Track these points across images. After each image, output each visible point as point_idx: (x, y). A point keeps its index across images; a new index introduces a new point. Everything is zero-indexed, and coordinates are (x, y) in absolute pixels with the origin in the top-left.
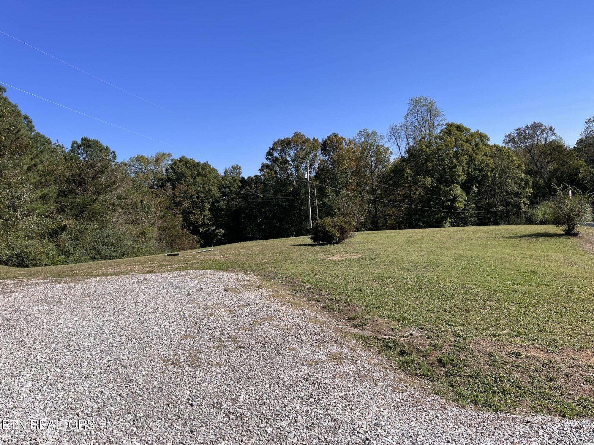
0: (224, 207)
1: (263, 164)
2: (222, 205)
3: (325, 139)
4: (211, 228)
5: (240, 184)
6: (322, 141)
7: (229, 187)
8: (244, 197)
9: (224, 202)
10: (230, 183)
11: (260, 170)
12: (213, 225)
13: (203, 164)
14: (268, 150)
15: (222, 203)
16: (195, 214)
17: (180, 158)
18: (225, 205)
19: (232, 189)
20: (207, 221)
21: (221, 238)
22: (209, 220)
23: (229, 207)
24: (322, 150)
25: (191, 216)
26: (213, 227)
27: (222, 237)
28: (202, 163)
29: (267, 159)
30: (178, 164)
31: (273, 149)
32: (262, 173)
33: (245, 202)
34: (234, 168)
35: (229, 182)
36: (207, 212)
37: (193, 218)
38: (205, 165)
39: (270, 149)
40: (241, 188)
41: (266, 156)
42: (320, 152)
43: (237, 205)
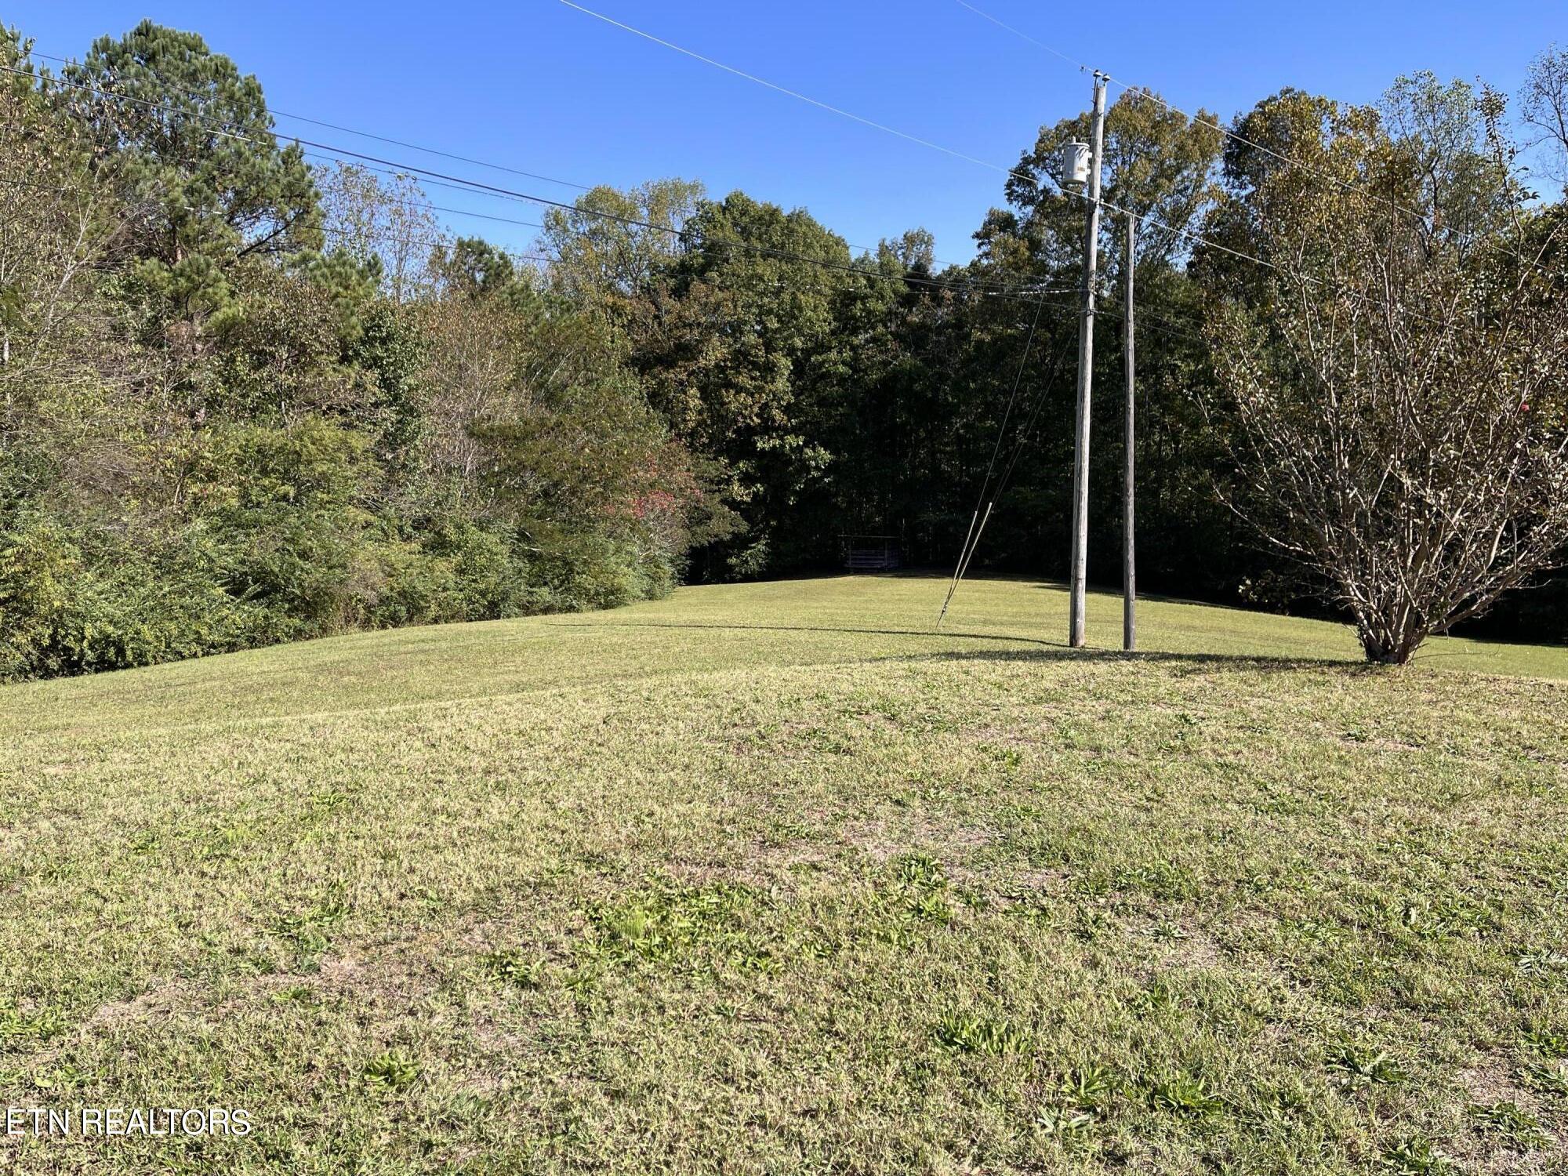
0: (841, 368)
1: (992, 213)
2: (835, 360)
3: (1246, 115)
4: (791, 440)
5: (904, 289)
6: (1236, 123)
7: (864, 298)
8: (914, 337)
9: (840, 352)
10: (871, 283)
11: (977, 236)
12: (795, 431)
13: (790, 219)
14: (1016, 162)
15: (833, 355)
16: (739, 390)
17: (727, 201)
18: (844, 363)
19: (871, 304)
20: (778, 416)
21: (821, 478)
22: (788, 410)
23: (855, 370)
24: (1228, 158)
25: (729, 396)
26: (797, 437)
27: (827, 472)
28: (786, 212)
29: (1011, 196)
30: (719, 217)
31: (1039, 159)
32: (985, 248)
33: (915, 354)
34: (910, 240)
35: (869, 279)
36: (781, 384)
37: (734, 402)
38: (796, 218)
39: (1026, 161)
40: (908, 301)
41: (1009, 185)
42: (1219, 165)
43: (886, 364)
